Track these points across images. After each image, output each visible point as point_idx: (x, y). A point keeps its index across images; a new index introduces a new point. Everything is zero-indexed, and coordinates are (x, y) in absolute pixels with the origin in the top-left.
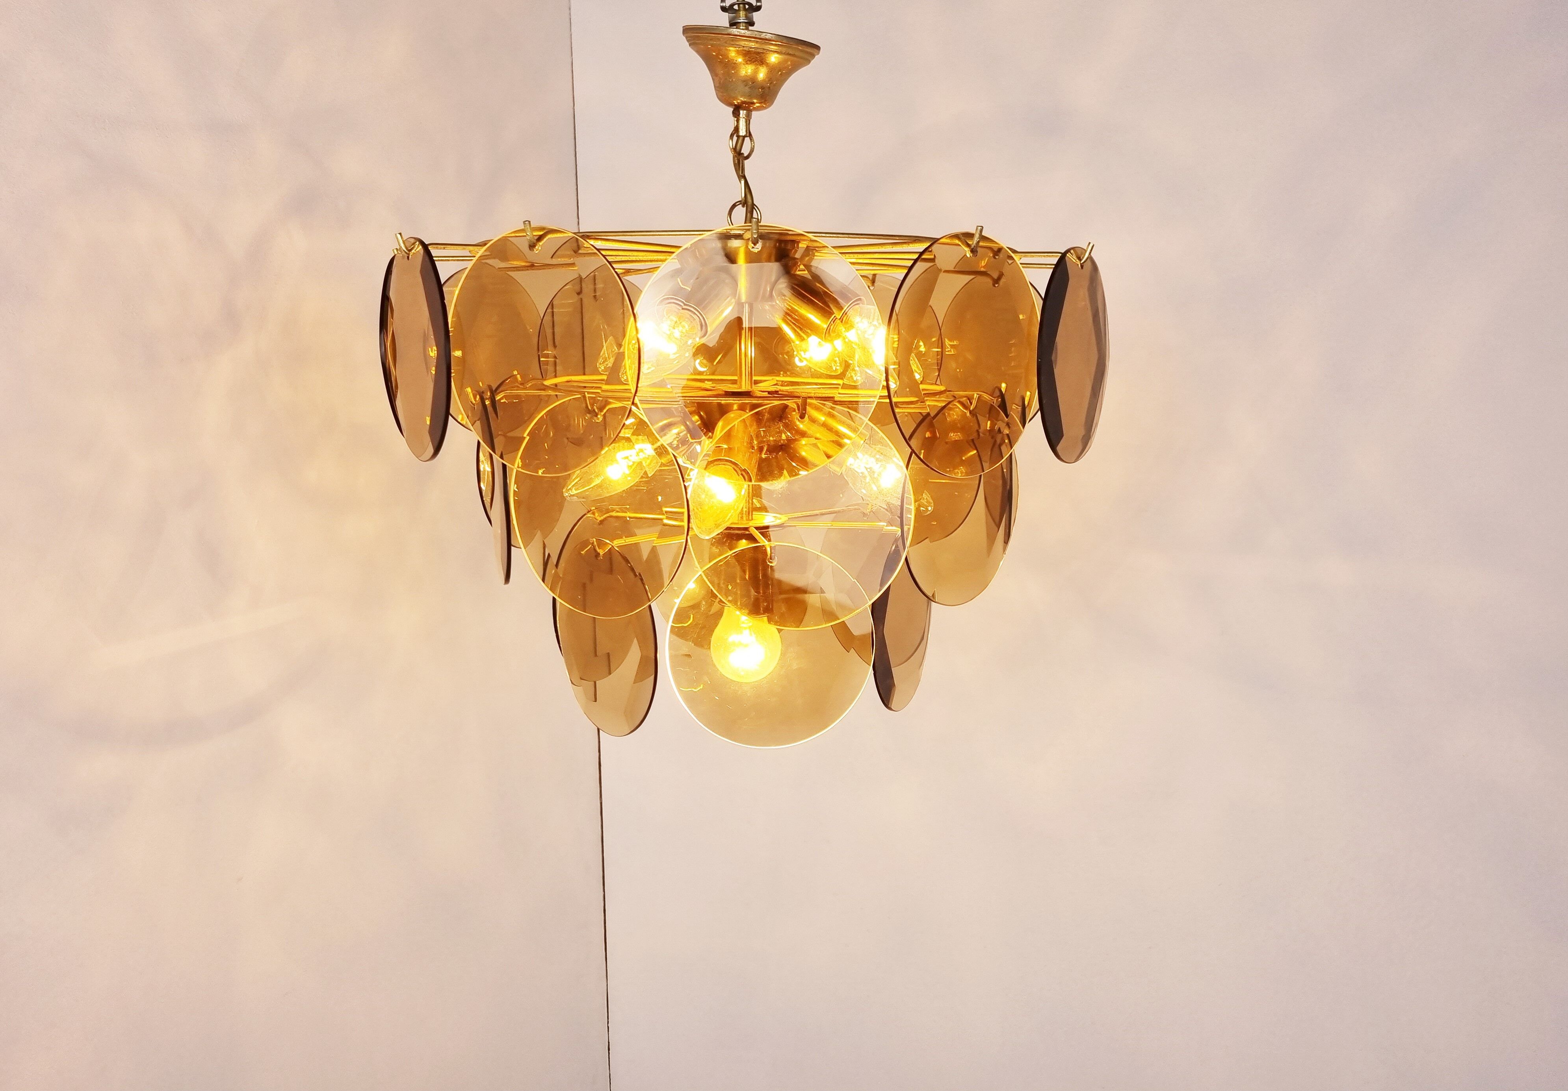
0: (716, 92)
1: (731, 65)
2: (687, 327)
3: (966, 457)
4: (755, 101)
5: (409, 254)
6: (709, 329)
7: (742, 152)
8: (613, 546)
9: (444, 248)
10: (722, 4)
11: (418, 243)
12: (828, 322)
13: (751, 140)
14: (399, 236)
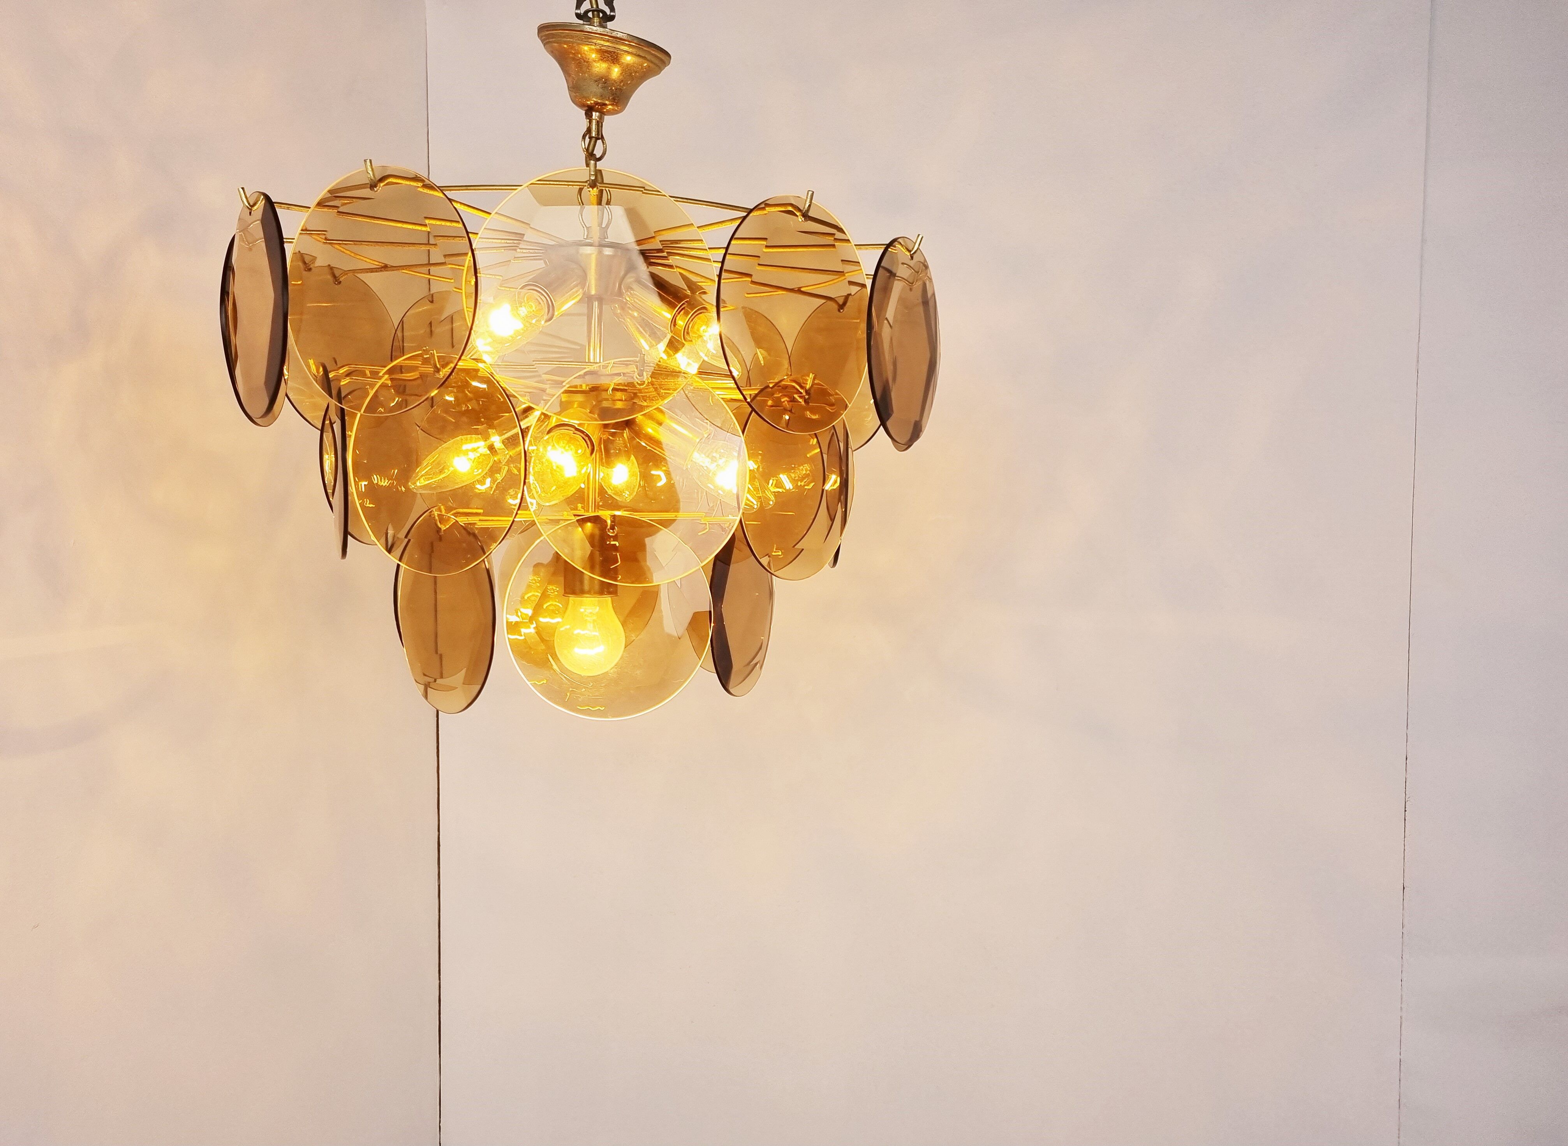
0: (569, 93)
1: (583, 64)
2: (534, 308)
3: (811, 454)
4: (607, 102)
5: (251, 210)
6: (556, 313)
7: (594, 153)
8: (456, 521)
9: (288, 208)
10: (577, 11)
11: (262, 197)
12: (673, 312)
13: (603, 143)
14: (241, 190)
